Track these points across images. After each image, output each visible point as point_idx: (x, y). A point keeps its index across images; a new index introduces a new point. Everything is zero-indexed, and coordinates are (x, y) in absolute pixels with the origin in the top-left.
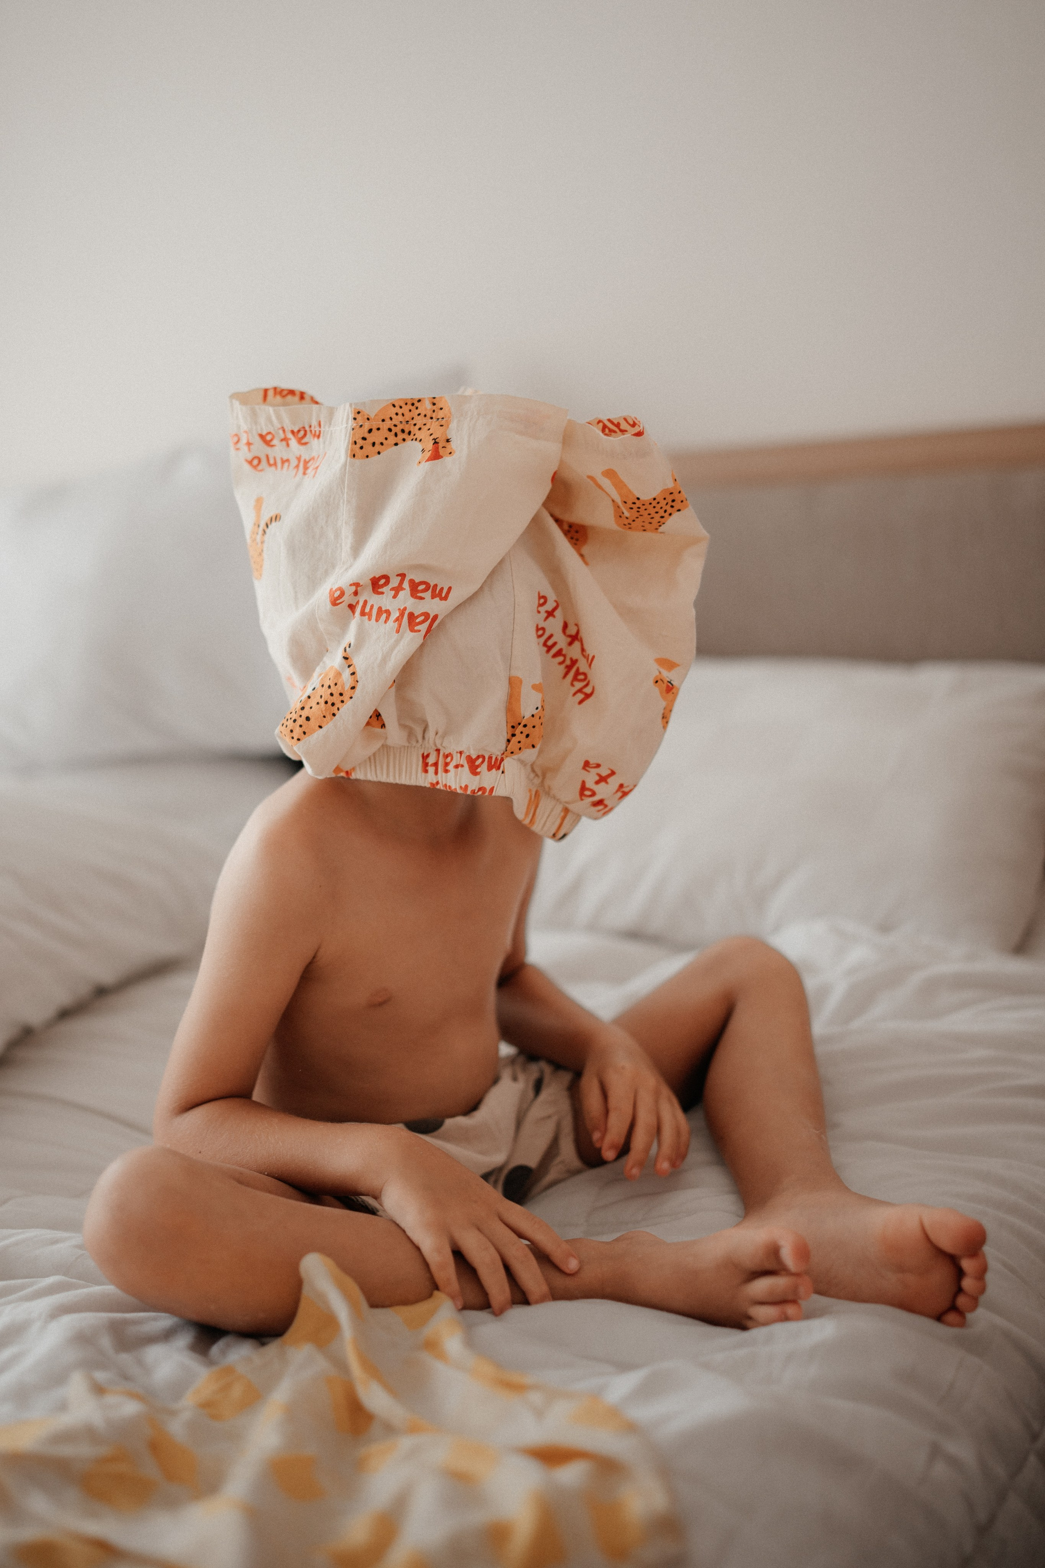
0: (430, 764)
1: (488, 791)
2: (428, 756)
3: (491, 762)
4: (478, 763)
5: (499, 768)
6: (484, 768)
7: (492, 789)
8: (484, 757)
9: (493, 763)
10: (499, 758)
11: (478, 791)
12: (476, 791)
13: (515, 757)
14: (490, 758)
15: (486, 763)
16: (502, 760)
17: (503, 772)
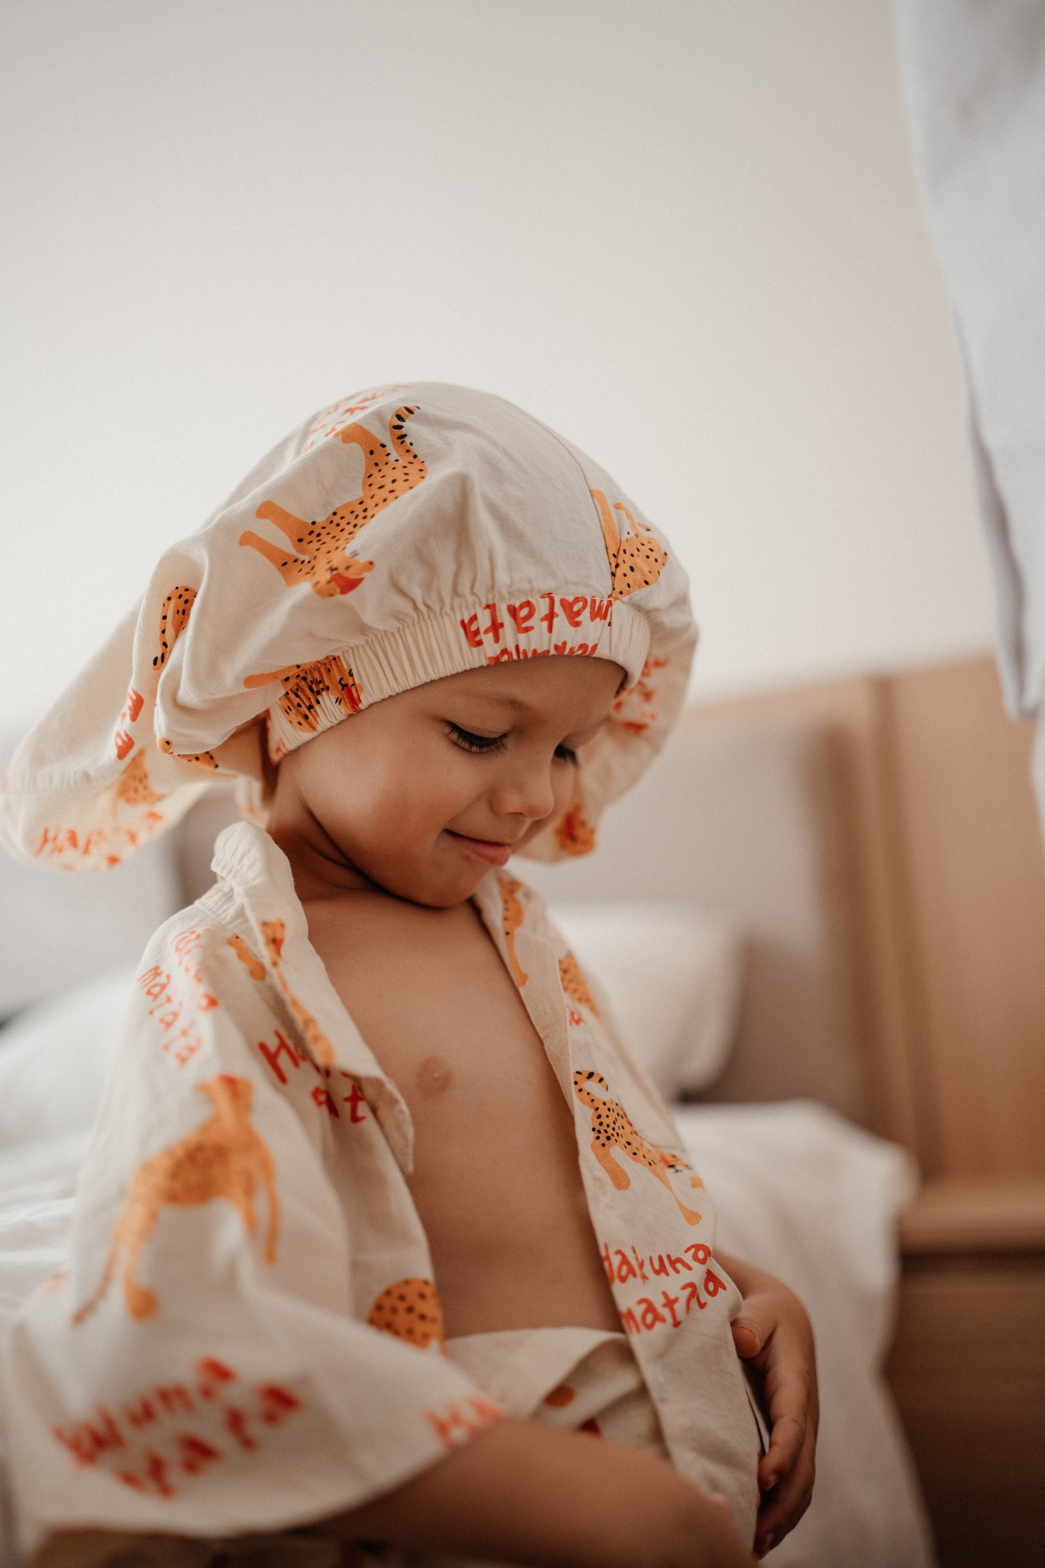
0: (482, 630)
1: (590, 649)
2: (474, 618)
3: (594, 608)
4: (576, 608)
5: (605, 618)
6: (585, 617)
7: (595, 647)
8: (586, 602)
9: (596, 610)
10: (605, 603)
11: (578, 649)
12: (576, 650)
13: (625, 598)
14: (594, 602)
15: (588, 610)
16: (610, 604)
17: (610, 624)
